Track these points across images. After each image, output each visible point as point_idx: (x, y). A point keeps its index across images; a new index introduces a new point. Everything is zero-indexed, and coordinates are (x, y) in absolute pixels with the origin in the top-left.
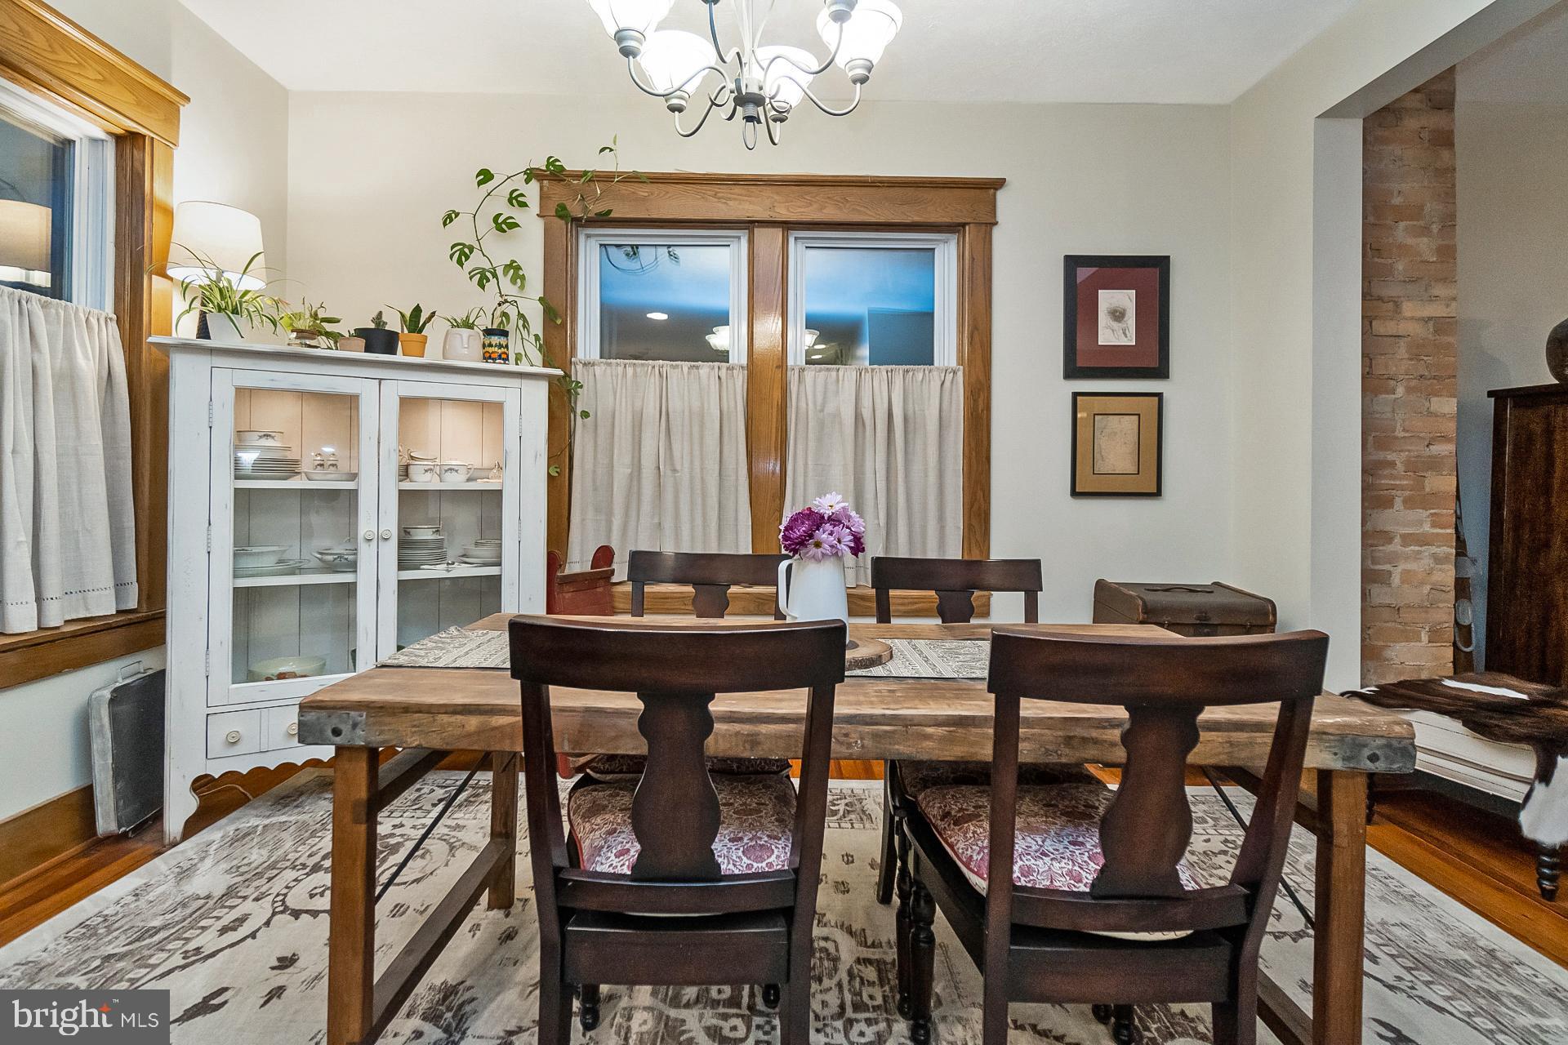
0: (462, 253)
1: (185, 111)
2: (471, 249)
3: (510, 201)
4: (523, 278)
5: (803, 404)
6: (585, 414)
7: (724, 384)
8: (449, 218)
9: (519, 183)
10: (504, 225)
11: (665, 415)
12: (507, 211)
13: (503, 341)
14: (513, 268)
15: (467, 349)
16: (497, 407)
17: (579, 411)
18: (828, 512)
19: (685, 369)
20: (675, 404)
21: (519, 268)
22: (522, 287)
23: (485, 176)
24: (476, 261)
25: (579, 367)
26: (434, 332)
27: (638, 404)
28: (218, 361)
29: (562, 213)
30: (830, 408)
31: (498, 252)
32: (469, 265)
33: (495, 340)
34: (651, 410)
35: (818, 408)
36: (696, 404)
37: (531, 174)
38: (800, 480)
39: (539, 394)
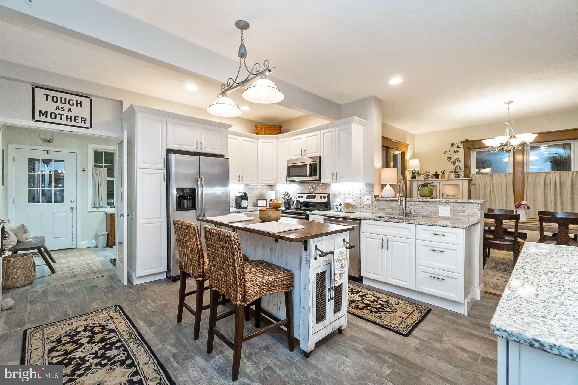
0: (449, 159)
1: (408, 146)
2: (451, 158)
3: (457, 147)
4: (460, 161)
5: (529, 180)
6: (474, 184)
7: (507, 177)
8: (446, 152)
9: (459, 144)
10: (456, 152)
11: (492, 184)
12: (456, 149)
13: (458, 173)
14: (458, 159)
15: (453, 176)
16: (458, 185)
17: (472, 184)
18: (523, 204)
19: (497, 175)
20: (494, 182)
21: (459, 159)
22: (460, 162)
23: (453, 145)
24: (452, 160)
25: (472, 176)
26: (446, 174)
27: (485, 182)
28: (418, 182)
29: (468, 148)
30: (537, 181)
31: (455, 156)
32: (451, 161)
33: (456, 173)
34: (489, 183)
35: (534, 181)
36: (500, 181)
37: (462, 142)
38: (528, 196)
39: (466, 183)
